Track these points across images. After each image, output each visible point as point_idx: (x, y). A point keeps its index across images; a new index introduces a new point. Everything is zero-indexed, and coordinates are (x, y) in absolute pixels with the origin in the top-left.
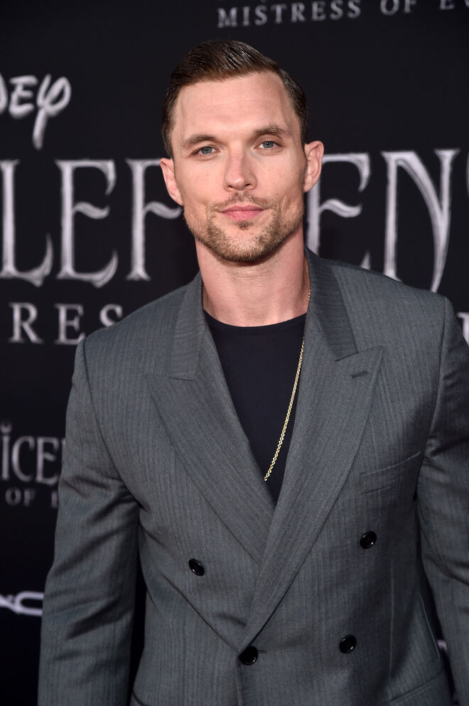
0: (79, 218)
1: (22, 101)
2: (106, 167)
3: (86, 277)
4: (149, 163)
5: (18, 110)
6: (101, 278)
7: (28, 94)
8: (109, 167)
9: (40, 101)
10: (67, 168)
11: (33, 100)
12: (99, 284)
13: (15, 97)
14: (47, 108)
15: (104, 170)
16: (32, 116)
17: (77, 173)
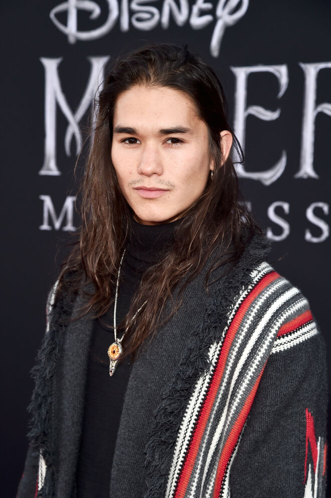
0: (251, 121)
1: (202, 13)
2: (279, 72)
3: (255, 176)
4: (322, 65)
5: (198, 22)
6: (269, 177)
7: (208, 6)
8: (282, 72)
9: (219, 12)
10: (241, 74)
11: (212, 12)
12: (268, 183)
13: (195, 9)
14: (225, 18)
15: (277, 74)
16: (212, 25)
17: (251, 78)
